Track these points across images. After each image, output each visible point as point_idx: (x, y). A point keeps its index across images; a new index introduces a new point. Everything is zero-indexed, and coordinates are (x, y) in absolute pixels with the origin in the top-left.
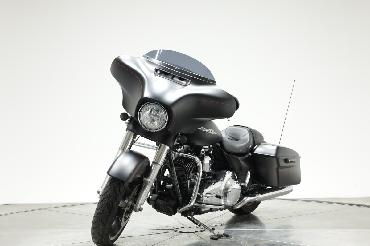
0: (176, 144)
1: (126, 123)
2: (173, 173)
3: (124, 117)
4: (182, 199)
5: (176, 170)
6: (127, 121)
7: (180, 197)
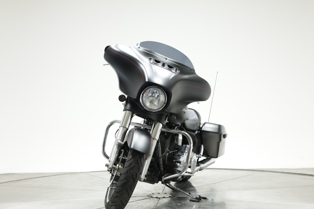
0: (167, 122)
1: (123, 104)
2: (159, 147)
3: (121, 98)
4: (163, 170)
5: (161, 145)
6: (124, 102)
7: (162, 167)
